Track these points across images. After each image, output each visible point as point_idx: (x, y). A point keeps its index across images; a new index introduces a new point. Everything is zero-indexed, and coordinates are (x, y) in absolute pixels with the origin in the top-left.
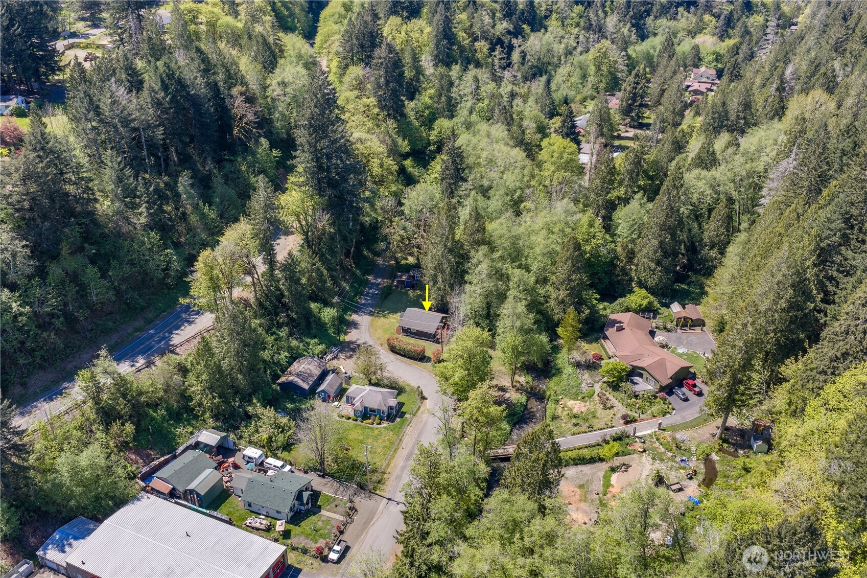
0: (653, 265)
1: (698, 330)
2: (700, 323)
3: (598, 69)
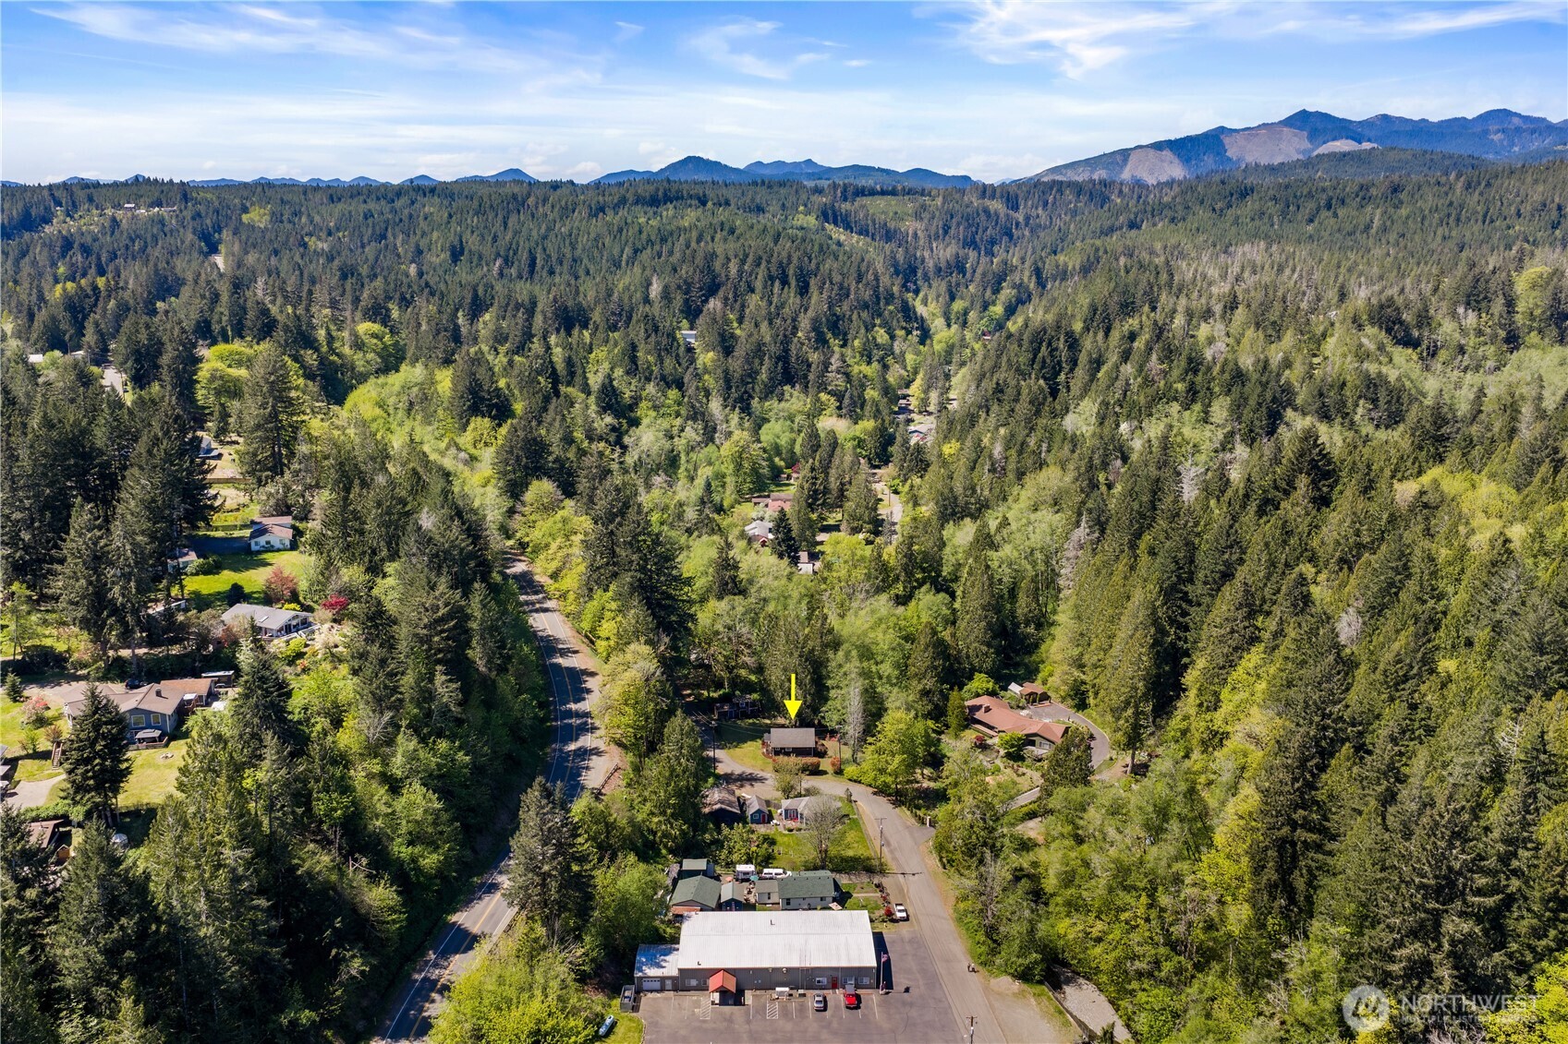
0: (984, 648)
1: (1047, 703)
2: (1045, 697)
3: (739, 467)
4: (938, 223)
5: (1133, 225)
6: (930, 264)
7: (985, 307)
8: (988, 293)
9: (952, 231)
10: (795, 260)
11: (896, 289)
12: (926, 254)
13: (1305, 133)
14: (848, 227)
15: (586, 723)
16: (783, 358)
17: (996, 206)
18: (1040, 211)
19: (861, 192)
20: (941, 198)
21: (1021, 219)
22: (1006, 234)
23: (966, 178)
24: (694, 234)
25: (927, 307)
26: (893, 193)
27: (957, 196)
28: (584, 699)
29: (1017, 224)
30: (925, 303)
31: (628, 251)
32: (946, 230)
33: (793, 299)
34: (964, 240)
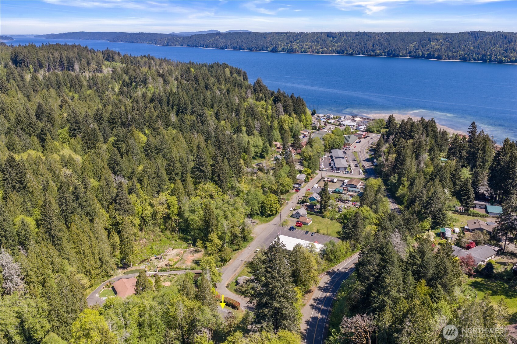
15: (318, 304)
28: (313, 318)
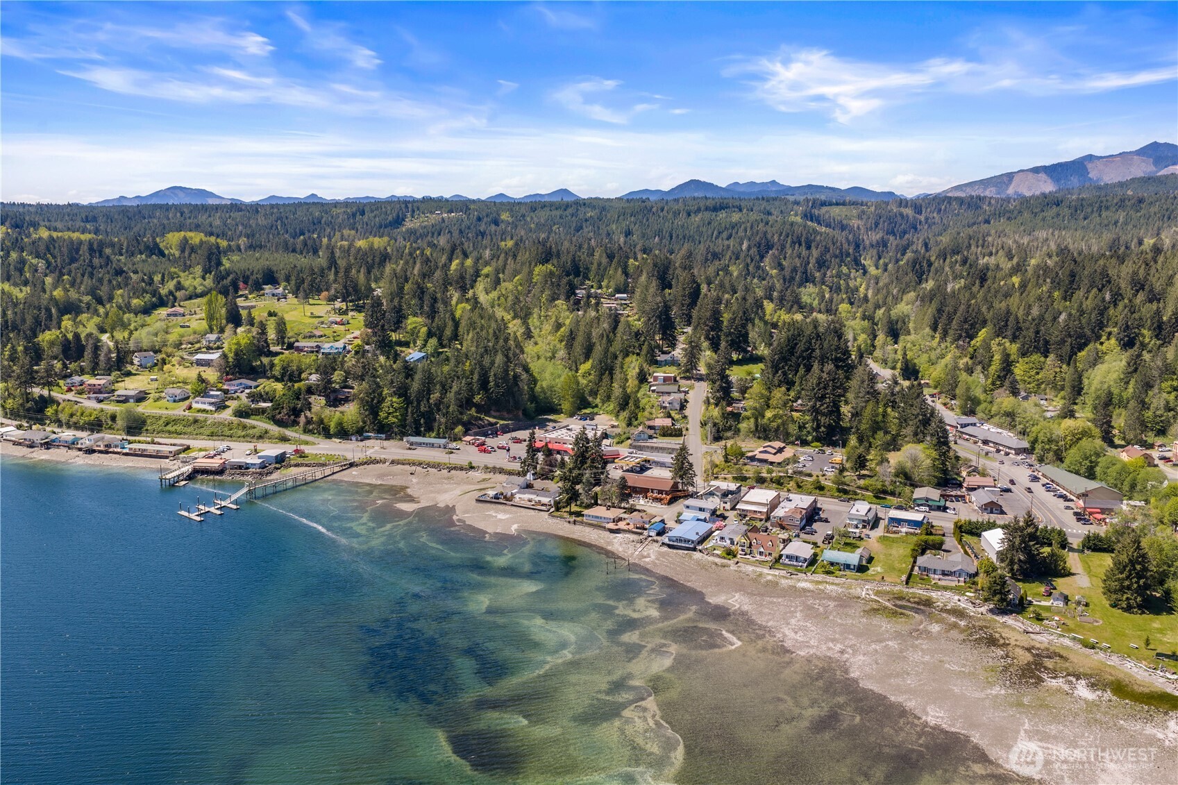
4: (872, 221)
5: (987, 222)
6: (867, 242)
7: (897, 261)
8: (899, 255)
9: (881, 226)
10: (804, 236)
11: (851, 251)
12: (865, 238)
13: (1151, 160)
14: (819, 223)
16: (805, 272)
17: (908, 212)
18: (935, 215)
19: (823, 204)
20: (874, 207)
21: (923, 220)
22: (913, 228)
23: (891, 194)
24: (749, 225)
25: (867, 262)
26: (844, 204)
27: (883, 206)
29: (920, 222)
30: (865, 259)
31: (715, 233)
32: (877, 225)
33: (804, 253)
34: (888, 231)
